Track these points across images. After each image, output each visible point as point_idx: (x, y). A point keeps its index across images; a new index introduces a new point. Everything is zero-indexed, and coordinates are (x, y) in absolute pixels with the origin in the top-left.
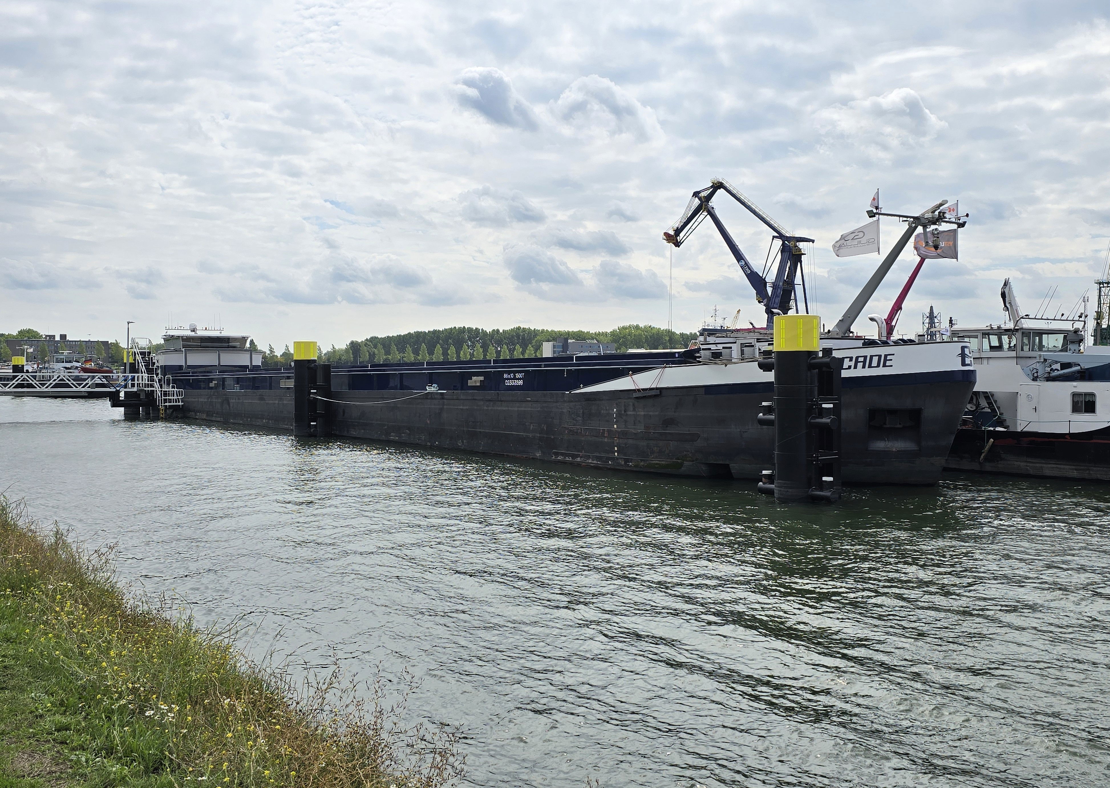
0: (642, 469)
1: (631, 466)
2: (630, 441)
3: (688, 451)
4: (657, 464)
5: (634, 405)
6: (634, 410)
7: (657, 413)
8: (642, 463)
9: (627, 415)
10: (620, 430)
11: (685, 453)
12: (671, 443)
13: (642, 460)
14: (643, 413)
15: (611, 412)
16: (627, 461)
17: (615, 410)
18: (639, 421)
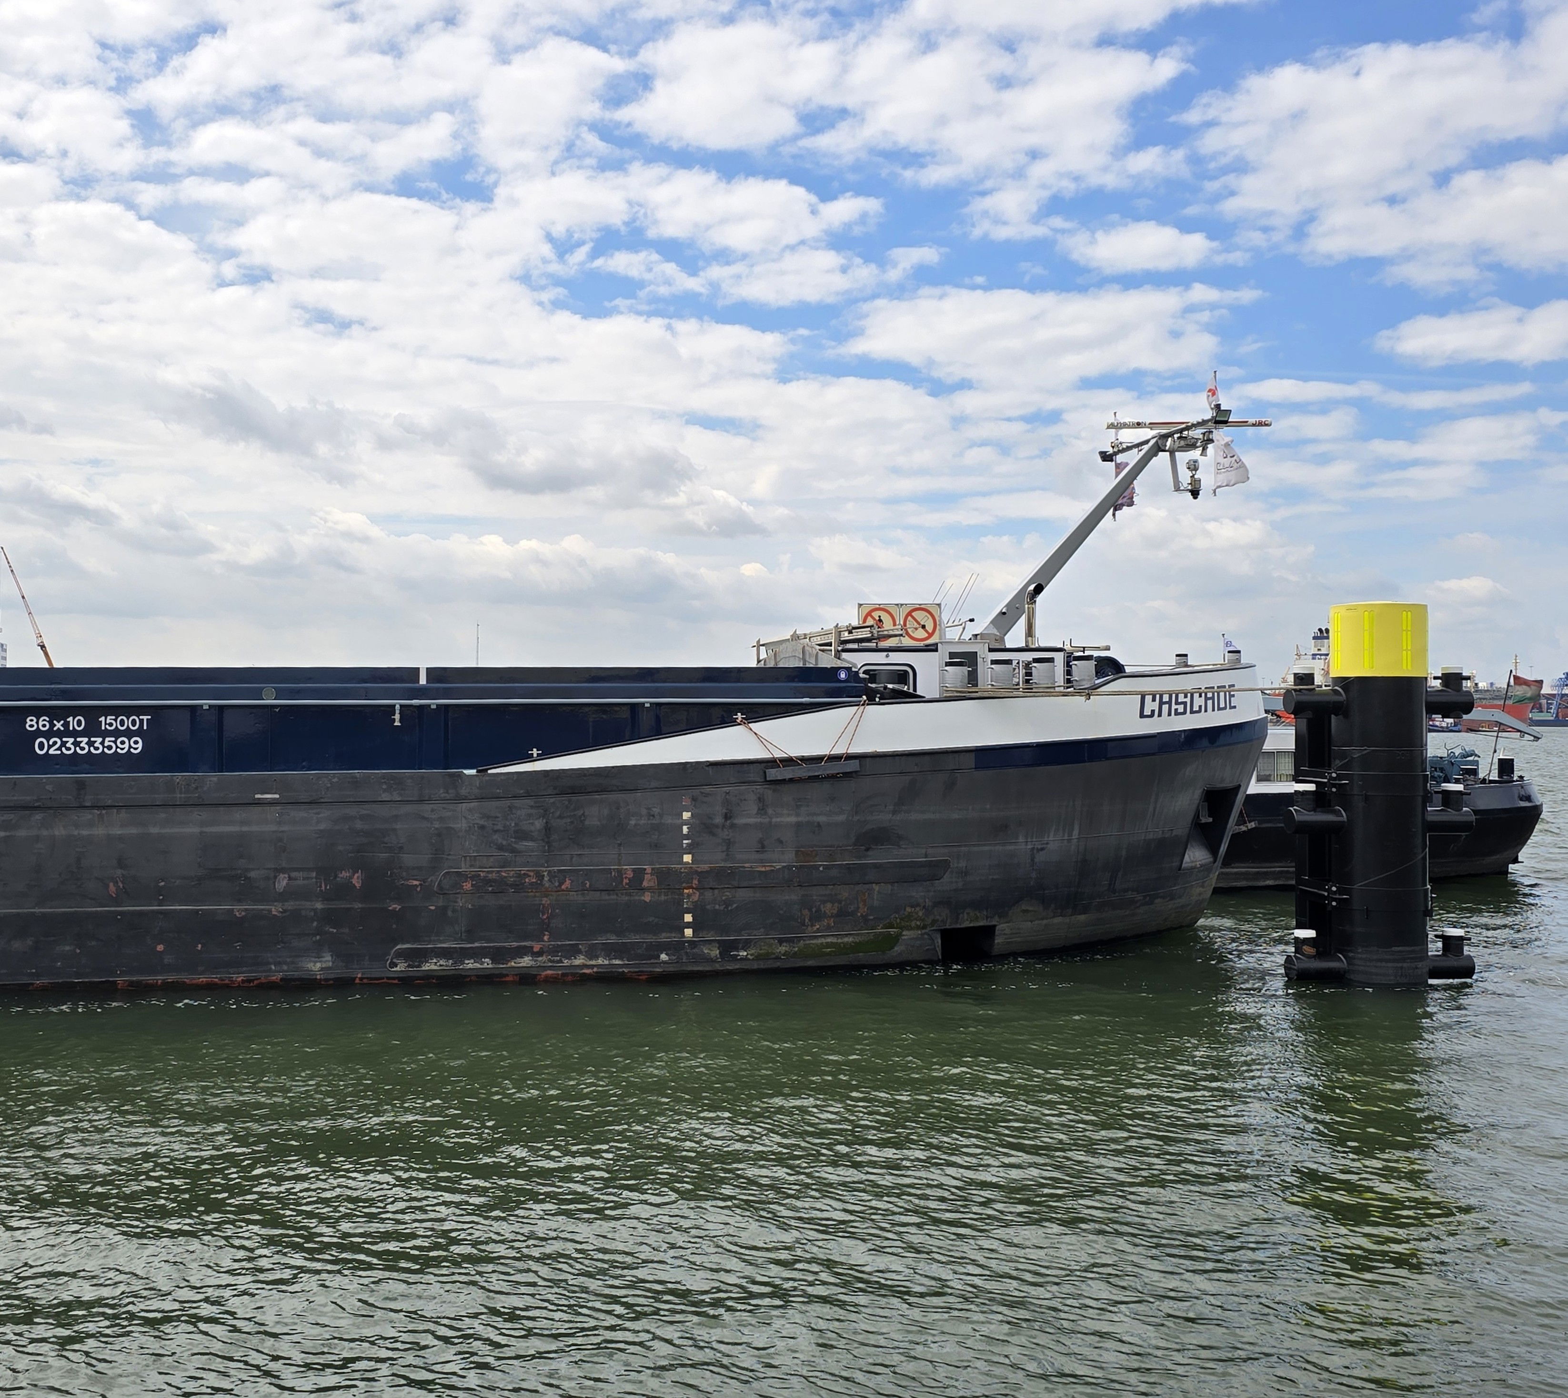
0: (778, 964)
1: (745, 959)
2: (743, 895)
3: (918, 905)
4: (828, 945)
5: (761, 799)
6: (762, 811)
7: (841, 818)
8: (783, 949)
9: (733, 826)
10: (705, 867)
11: (908, 909)
12: (876, 888)
13: (781, 941)
14: (793, 819)
15: (668, 820)
16: (727, 948)
17: (686, 815)
18: (780, 842)
